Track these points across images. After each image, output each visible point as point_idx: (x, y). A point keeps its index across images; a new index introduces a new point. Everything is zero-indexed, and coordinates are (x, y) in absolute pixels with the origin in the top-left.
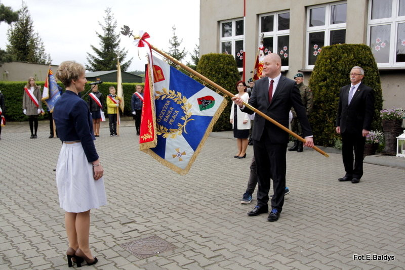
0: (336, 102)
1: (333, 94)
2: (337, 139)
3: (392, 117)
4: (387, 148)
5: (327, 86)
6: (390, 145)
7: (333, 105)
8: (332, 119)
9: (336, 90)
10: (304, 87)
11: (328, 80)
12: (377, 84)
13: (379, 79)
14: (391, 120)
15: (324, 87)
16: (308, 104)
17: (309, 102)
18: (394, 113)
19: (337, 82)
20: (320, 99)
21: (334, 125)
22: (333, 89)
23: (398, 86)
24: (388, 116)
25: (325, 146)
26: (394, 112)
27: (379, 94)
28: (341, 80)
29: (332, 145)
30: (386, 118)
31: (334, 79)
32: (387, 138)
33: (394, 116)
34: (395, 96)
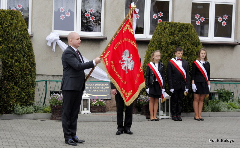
2: (17, 105)
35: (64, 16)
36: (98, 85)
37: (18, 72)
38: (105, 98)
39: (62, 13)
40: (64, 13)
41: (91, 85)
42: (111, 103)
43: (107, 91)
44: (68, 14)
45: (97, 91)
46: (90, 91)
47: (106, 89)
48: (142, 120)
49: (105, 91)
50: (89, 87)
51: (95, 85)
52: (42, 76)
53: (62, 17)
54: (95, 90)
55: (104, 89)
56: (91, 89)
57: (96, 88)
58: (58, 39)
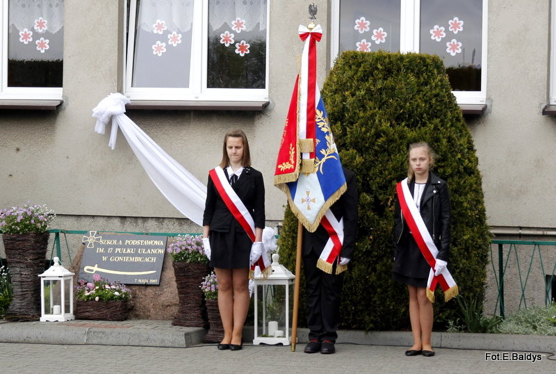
3: (26, 226)
4: (16, 304)
6: (23, 296)
14: (24, 234)
18: (31, 217)
24: (17, 224)
26: (29, 213)
30: (12, 230)
32: (17, 278)
33: (30, 224)
34: (11, 175)
35: (164, 44)
36: (133, 242)
38: (141, 281)
39: (158, 37)
40: (164, 38)
41: (115, 242)
42: (156, 296)
43: (154, 260)
44: (175, 40)
45: (126, 259)
46: (104, 259)
47: (153, 255)
48: (170, 345)
49: (147, 260)
50: (106, 250)
51: (124, 242)
52: (91, 220)
53: (159, 49)
54: (120, 258)
55: (148, 255)
56: (109, 255)
57: (126, 250)
58: (120, 114)
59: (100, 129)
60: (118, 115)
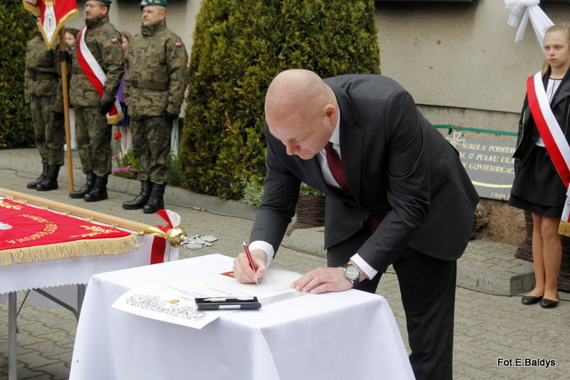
0: (247, 80)
1: (240, 56)
2: (248, 180)
5: (229, 35)
7: (241, 87)
8: (238, 124)
9: (249, 44)
10: (164, 35)
11: (231, 19)
12: (363, 34)
13: (371, 21)
15: (221, 38)
16: (173, 83)
17: (174, 76)
19: (251, 23)
20: (211, 68)
21: (242, 142)
22: (242, 42)
23: (439, 42)
25: (222, 198)
27: (367, 61)
28: (263, 18)
29: (237, 196)
31: (246, 15)
34: (431, 68)
36: (497, 149)
37: (255, 91)
38: (498, 195)
41: (478, 147)
45: (486, 168)
49: (509, 171)
50: (467, 154)
51: (487, 148)
54: (480, 166)
56: (469, 161)
57: (488, 158)
58: (533, 5)
59: (512, 21)
60: (530, 6)
